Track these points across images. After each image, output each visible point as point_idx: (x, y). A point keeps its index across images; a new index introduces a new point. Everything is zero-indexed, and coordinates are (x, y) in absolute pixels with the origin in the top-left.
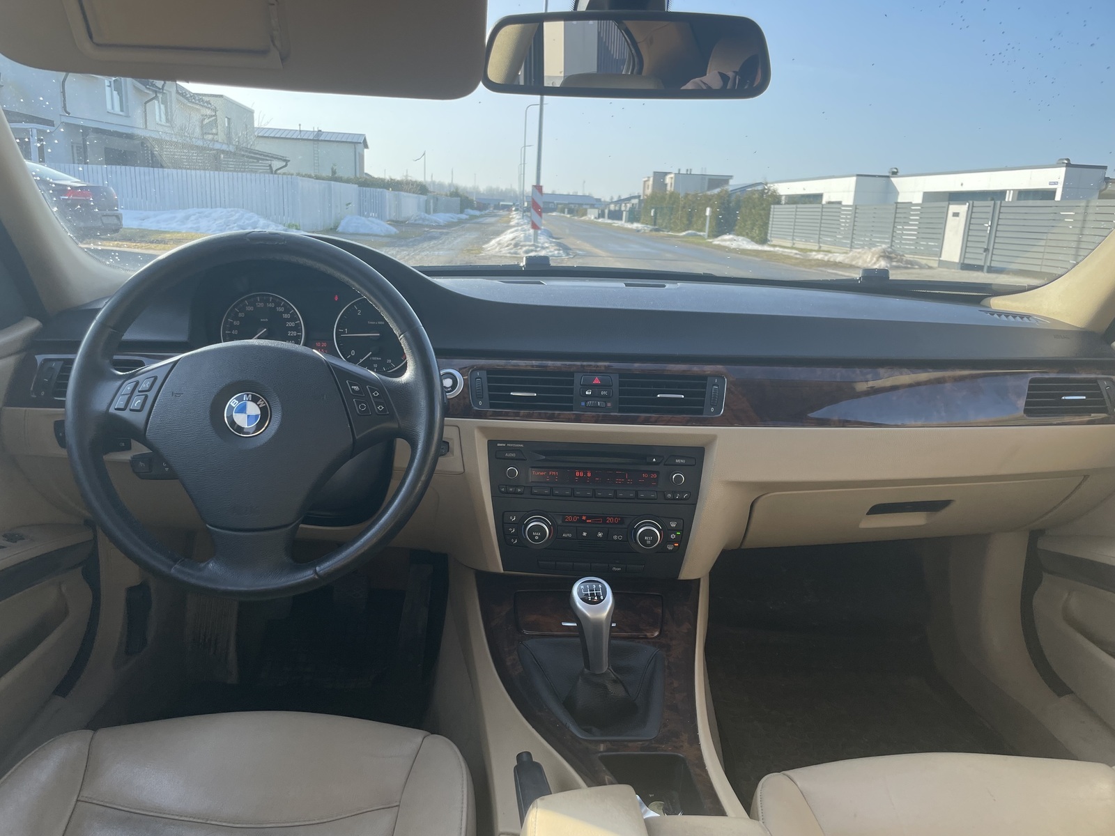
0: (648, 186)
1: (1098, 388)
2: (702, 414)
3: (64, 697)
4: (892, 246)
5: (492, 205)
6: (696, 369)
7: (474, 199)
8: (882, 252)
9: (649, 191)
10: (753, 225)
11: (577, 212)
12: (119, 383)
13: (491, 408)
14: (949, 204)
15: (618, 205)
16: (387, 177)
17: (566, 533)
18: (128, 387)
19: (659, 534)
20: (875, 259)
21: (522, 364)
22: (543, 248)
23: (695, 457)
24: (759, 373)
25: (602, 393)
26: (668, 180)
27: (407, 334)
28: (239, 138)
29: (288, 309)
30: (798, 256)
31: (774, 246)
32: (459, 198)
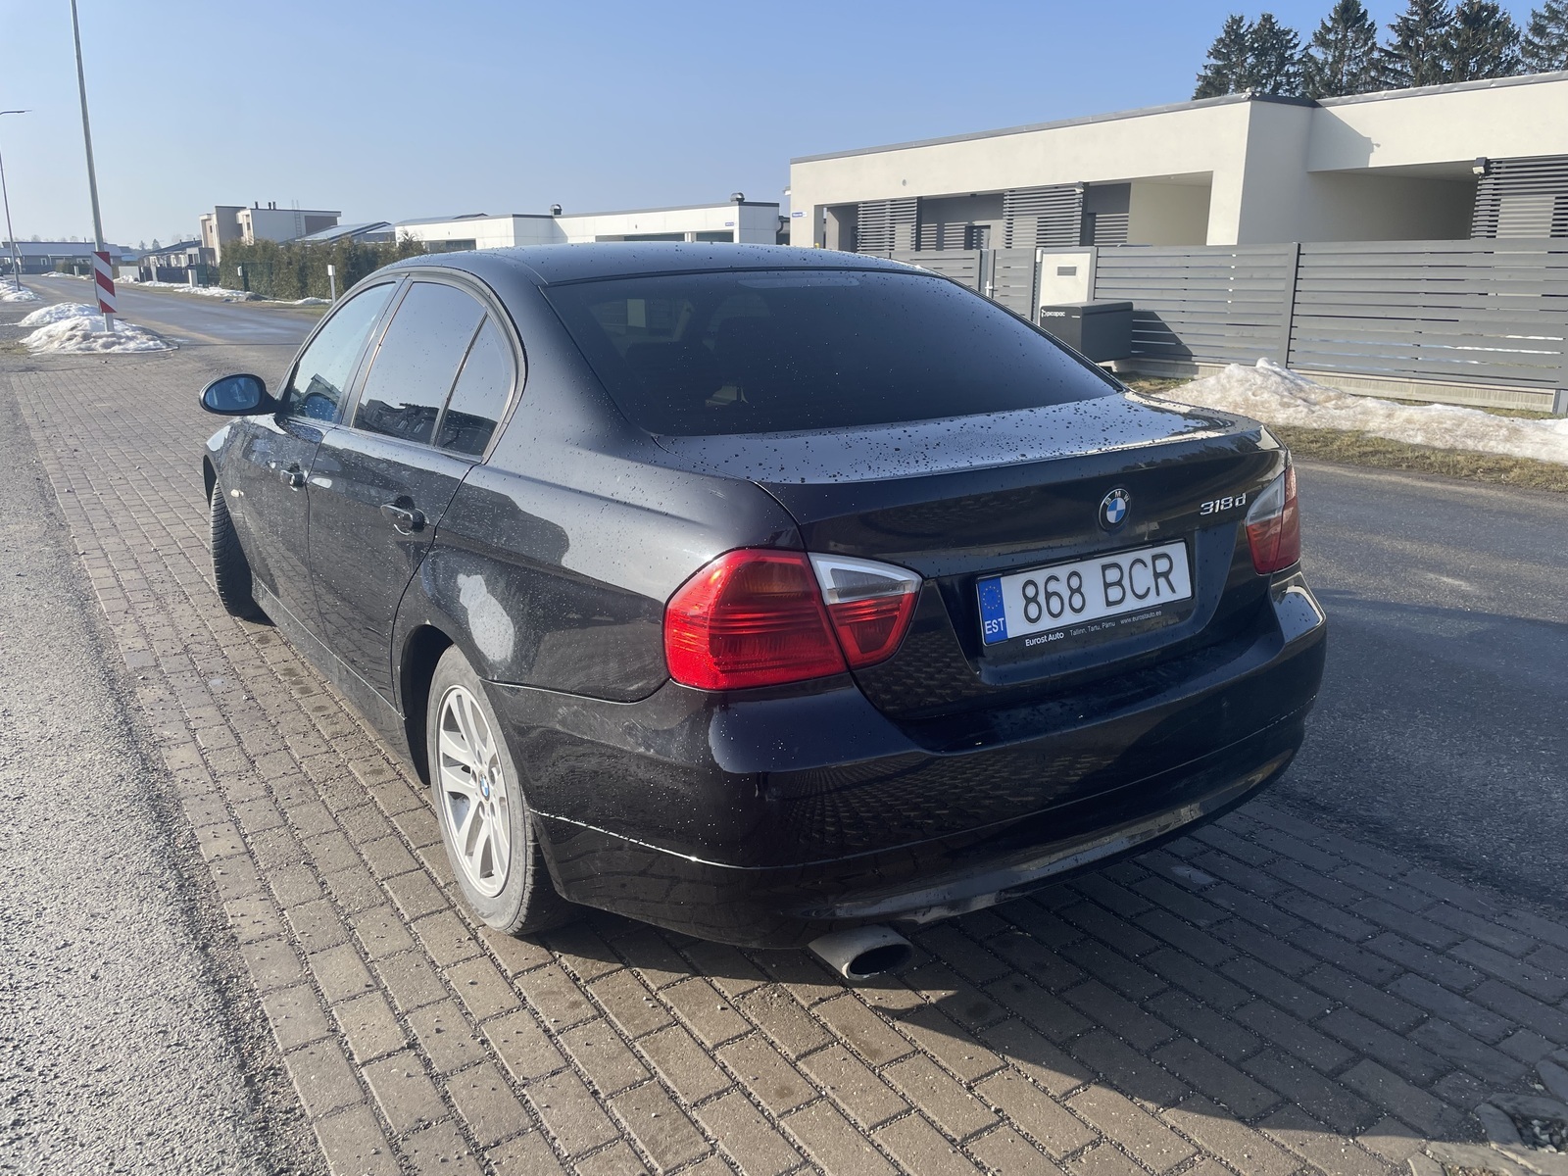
0: (211, 227)
9: (213, 236)
15: (165, 257)
26: (242, 218)
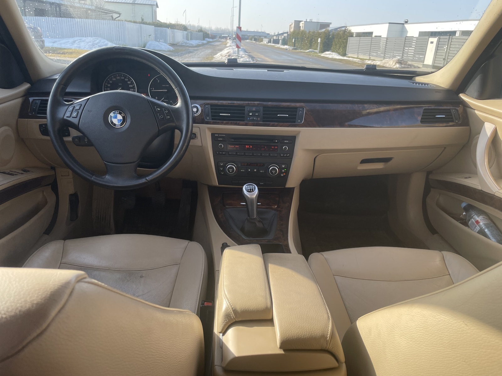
0: (292, 27)
1: (450, 112)
2: (295, 123)
3: (48, 235)
4: (402, 57)
5: (218, 36)
6: (293, 104)
7: (210, 33)
8: (398, 61)
9: (292, 30)
10: (340, 47)
11: (258, 40)
12: (67, 107)
13: (212, 120)
14: (429, 37)
15: (278, 37)
16: (168, 22)
17: (242, 170)
18: (71, 108)
19: (278, 170)
20: (394, 64)
21: (224, 102)
22: (242, 57)
23: (292, 140)
24: (318, 106)
25: (256, 114)
26: (301, 24)
27: (178, 88)
28: (97, 2)
29: (130, 80)
30: (360, 62)
31: (349, 57)
32: (202, 33)
